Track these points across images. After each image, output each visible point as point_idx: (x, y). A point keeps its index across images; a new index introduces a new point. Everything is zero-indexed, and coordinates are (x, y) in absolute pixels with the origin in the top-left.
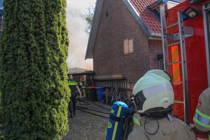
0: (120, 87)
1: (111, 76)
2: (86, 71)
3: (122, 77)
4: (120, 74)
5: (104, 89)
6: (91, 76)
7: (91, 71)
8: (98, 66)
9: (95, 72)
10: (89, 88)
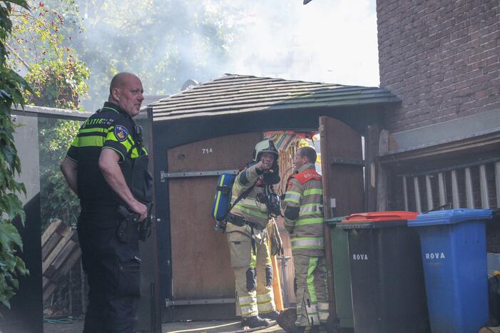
6: (363, 138)
7: (362, 90)
8: (422, 38)
9: (395, 96)
10: (350, 220)
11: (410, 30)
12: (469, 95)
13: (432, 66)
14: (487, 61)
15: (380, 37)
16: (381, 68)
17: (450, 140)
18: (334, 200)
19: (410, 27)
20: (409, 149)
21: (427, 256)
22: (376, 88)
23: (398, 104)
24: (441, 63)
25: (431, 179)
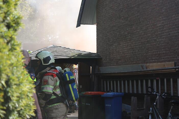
0: (169, 93)
1: (142, 66)
2: (80, 55)
3: (173, 67)
4: (169, 61)
5: (126, 98)
6: (91, 67)
7: (91, 54)
8: (108, 41)
9: (100, 56)
10: (86, 94)
11: (105, 39)
12: (120, 60)
13: (110, 50)
14: (125, 51)
15: (97, 39)
16: (97, 48)
17: (114, 72)
18: (81, 86)
19: (105, 38)
20: (103, 73)
21: (106, 105)
22: (95, 53)
23: (101, 59)
24: (113, 49)
25: (109, 82)
